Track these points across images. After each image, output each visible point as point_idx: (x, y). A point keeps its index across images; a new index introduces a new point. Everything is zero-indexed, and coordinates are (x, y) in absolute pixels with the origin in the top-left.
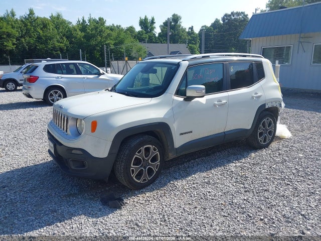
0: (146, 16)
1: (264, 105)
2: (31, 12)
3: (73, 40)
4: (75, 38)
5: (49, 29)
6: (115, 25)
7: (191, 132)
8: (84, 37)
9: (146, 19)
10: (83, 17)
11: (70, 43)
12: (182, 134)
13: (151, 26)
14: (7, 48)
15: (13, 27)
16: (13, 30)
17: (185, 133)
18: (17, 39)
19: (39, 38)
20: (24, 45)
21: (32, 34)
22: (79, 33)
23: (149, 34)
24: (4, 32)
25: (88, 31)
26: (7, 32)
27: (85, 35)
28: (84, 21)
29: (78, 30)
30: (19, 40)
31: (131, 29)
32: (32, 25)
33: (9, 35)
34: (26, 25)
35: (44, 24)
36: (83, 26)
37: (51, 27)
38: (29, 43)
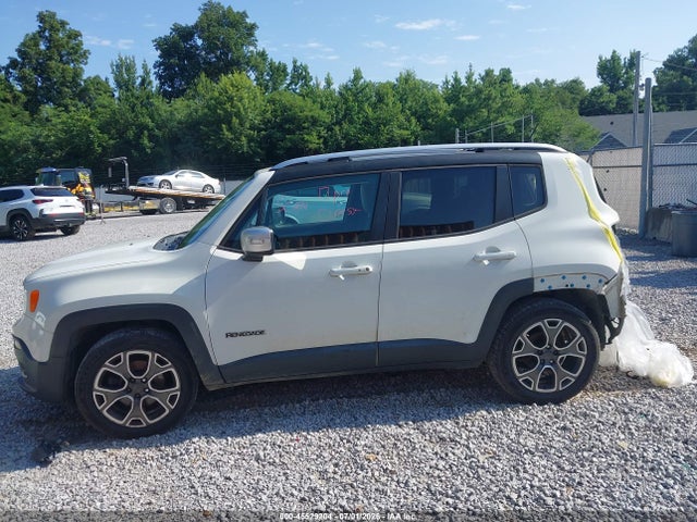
0: (614, 52)
1: (529, 282)
2: (357, 75)
3: (430, 120)
4: (435, 116)
5: (387, 105)
6: (542, 81)
7: (262, 332)
8: (454, 113)
9: (615, 58)
10: (456, 73)
11: (423, 129)
12: (232, 335)
13: (626, 73)
14: (310, 146)
15: (322, 107)
16: (321, 112)
17: (242, 334)
18: (329, 129)
19: (366, 123)
20: (337, 140)
21: (355, 117)
22: (444, 106)
23: (621, 93)
24: (306, 116)
25: (463, 99)
26: (312, 117)
27: (454, 110)
28: (457, 80)
29: (442, 100)
30: (331, 130)
31: (574, 86)
32: (356, 100)
33: (315, 122)
34: (346, 101)
35: (380, 95)
36: (455, 92)
37: (390, 100)
38: (347, 134)
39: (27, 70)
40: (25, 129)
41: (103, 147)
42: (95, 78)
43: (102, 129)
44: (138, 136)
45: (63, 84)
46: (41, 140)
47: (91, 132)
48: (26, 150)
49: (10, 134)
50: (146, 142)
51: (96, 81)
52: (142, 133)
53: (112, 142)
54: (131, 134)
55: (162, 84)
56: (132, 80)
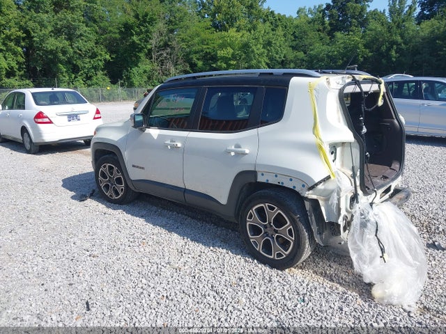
39: (335, 11)
40: (325, 47)
41: (365, 58)
42: (374, 11)
43: (366, 46)
44: (389, 49)
45: (353, 17)
46: (330, 54)
47: (359, 48)
48: (322, 60)
49: (316, 50)
50: (393, 53)
51: (375, 13)
52: (392, 47)
53: (370, 54)
54: (384, 48)
55: (423, 10)
56: (401, 9)
